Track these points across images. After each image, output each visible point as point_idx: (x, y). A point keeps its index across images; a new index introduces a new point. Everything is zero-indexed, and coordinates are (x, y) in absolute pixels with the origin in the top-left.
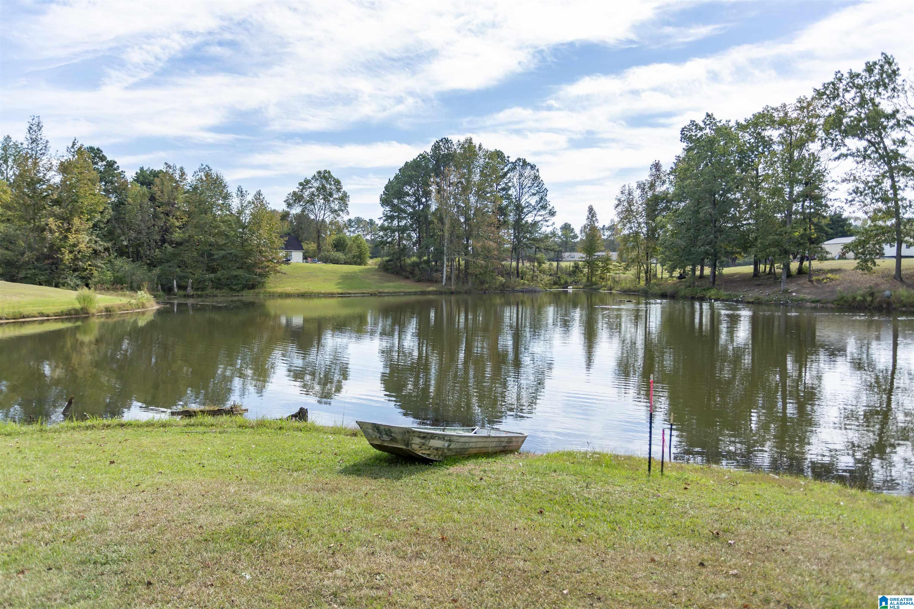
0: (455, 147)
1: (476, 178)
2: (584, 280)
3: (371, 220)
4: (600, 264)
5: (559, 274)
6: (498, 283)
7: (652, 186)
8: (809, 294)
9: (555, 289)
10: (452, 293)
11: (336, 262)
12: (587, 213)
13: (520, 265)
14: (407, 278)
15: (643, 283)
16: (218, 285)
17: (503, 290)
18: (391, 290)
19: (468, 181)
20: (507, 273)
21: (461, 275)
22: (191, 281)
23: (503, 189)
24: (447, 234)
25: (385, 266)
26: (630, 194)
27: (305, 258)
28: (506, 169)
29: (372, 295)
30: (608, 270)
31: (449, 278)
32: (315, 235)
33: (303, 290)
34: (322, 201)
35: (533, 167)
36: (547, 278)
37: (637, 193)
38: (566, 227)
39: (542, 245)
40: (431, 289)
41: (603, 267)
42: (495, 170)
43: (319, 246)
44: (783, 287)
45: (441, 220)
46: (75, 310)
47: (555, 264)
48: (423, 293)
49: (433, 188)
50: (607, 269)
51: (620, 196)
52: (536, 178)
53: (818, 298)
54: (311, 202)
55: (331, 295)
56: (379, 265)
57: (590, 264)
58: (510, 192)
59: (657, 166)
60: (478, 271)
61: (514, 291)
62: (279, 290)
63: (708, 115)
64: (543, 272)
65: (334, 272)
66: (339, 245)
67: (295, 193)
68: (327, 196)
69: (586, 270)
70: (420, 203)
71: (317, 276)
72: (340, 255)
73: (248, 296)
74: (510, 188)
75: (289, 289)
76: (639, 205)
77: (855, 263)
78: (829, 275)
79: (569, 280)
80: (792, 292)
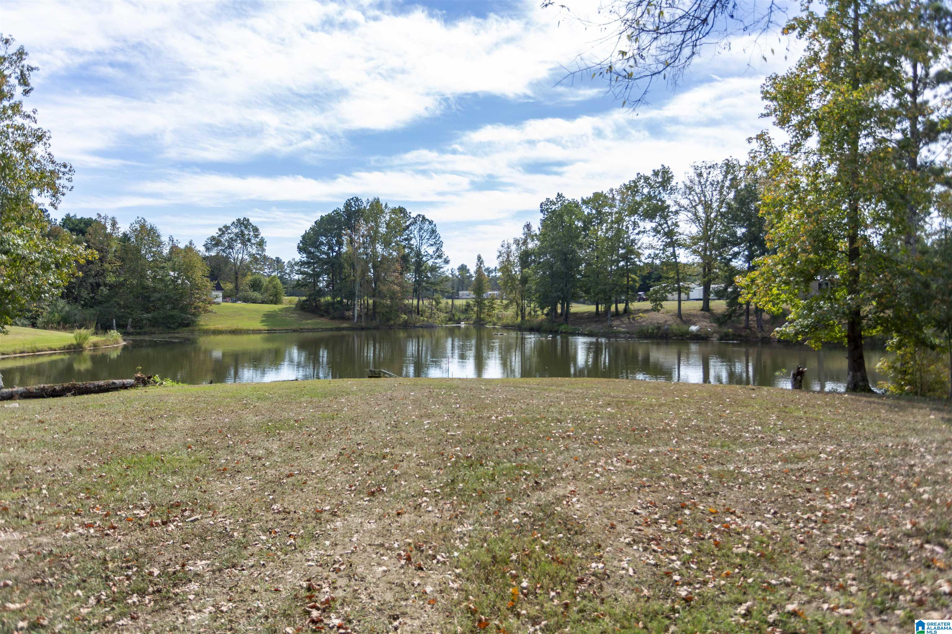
0: (365, 204)
1: (383, 230)
2: (474, 317)
3: (278, 258)
4: (487, 303)
5: (454, 311)
6: (402, 320)
7: (525, 243)
8: (624, 328)
9: (450, 325)
10: (363, 329)
11: (254, 301)
12: (476, 261)
13: (421, 302)
14: (322, 316)
15: (519, 319)
16: (154, 323)
17: (406, 326)
18: (310, 327)
19: (376, 232)
20: (409, 310)
21: (369, 313)
22: (130, 320)
23: (406, 239)
24: (358, 280)
25: (302, 305)
26: (508, 248)
27: (224, 297)
28: (408, 223)
29: (294, 331)
30: (493, 308)
31: (360, 316)
32: (233, 277)
33: (234, 328)
34: (240, 245)
35: (431, 223)
36: (443, 315)
37: (514, 247)
38: (463, 268)
39: (438, 288)
40: (345, 325)
41: (489, 306)
42: (398, 224)
43: (236, 287)
44: (609, 323)
45: (353, 266)
46: (73, 345)
47: (450, 301)
48: (339, 329)
49: (345, 239)
51: (501, 249)
52: (433, 231)
53: (628, 331)
54: (231, 247)
55: (258, 332)
56: (297, 305)
57: (480, 303)
58: (412, 242)
59: (528, 227)
60: (384, 310)
61: (415, 327)
62: (212, 327)
64: (440, 310)
65: (256, 311)
66: (256, 285)
67: (213, 238)
68: (245, 242)
69: (476, 309)
70: (333, 251)
71: (242, 315)
72: (256, 295)
73: (184, 333)
74: (411, 238)
75: (221, 326)
76: (514, 258)
78: (640, 314)
79: (462, 317)
80: (614, 327)
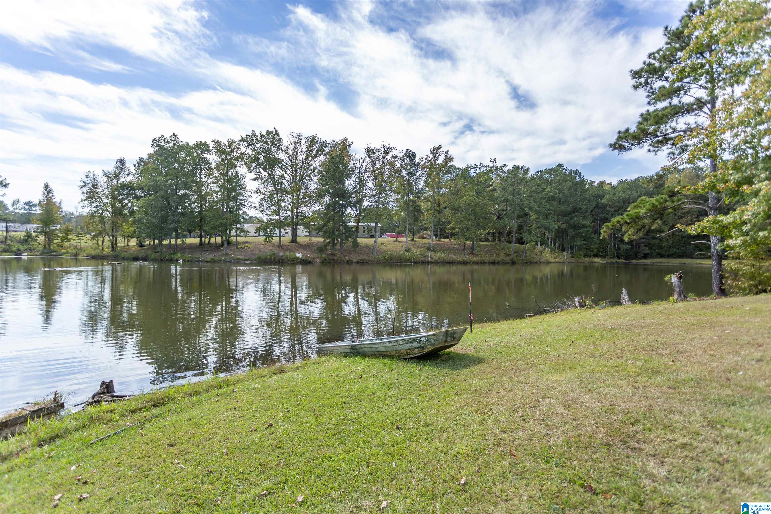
2: (40, 248)
4: (60, 234)
5: (9, 242)
8: (241, 255)
9: (5, 256)
15: (107, 250)
41: (63, 237)
50: (67, 238)
51: (85, 179)
53: (247, 258)
57: (47, 234)
59: (122, 161)
63: (174, 135)
76: (104, 189)
77: (262, 239)
78: (247, 245)
79: (23, 248)
80: (231, 255)
